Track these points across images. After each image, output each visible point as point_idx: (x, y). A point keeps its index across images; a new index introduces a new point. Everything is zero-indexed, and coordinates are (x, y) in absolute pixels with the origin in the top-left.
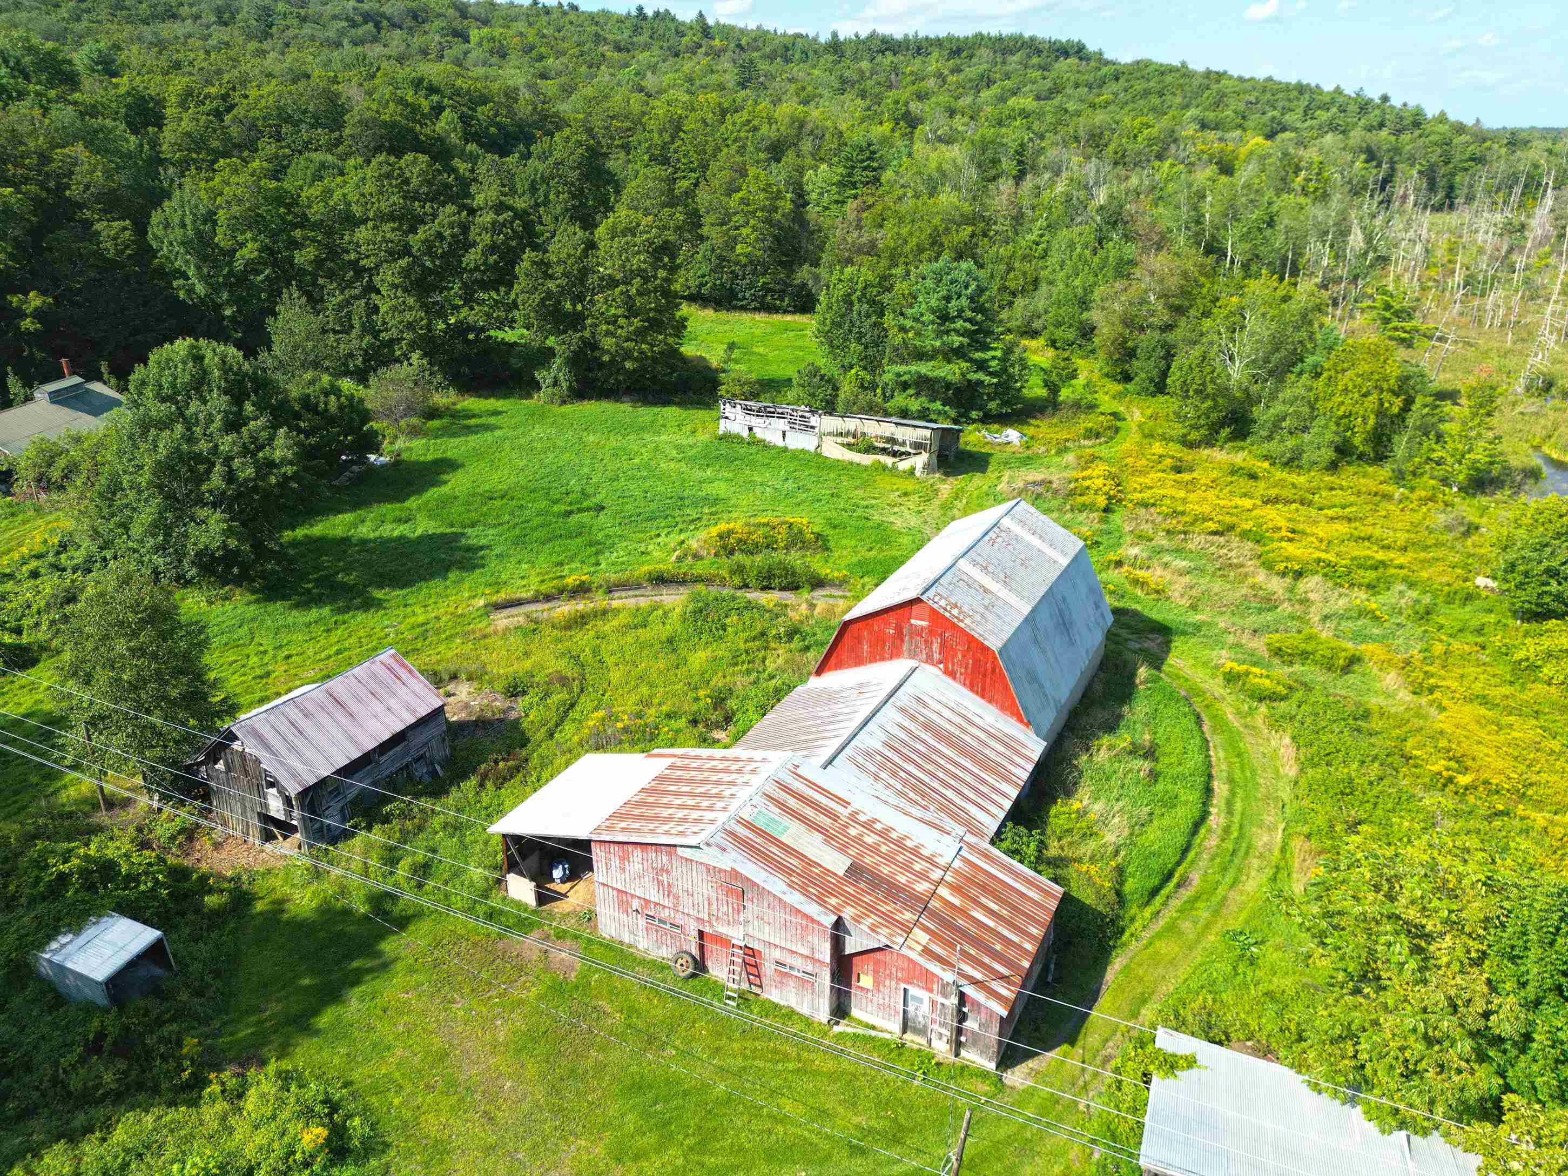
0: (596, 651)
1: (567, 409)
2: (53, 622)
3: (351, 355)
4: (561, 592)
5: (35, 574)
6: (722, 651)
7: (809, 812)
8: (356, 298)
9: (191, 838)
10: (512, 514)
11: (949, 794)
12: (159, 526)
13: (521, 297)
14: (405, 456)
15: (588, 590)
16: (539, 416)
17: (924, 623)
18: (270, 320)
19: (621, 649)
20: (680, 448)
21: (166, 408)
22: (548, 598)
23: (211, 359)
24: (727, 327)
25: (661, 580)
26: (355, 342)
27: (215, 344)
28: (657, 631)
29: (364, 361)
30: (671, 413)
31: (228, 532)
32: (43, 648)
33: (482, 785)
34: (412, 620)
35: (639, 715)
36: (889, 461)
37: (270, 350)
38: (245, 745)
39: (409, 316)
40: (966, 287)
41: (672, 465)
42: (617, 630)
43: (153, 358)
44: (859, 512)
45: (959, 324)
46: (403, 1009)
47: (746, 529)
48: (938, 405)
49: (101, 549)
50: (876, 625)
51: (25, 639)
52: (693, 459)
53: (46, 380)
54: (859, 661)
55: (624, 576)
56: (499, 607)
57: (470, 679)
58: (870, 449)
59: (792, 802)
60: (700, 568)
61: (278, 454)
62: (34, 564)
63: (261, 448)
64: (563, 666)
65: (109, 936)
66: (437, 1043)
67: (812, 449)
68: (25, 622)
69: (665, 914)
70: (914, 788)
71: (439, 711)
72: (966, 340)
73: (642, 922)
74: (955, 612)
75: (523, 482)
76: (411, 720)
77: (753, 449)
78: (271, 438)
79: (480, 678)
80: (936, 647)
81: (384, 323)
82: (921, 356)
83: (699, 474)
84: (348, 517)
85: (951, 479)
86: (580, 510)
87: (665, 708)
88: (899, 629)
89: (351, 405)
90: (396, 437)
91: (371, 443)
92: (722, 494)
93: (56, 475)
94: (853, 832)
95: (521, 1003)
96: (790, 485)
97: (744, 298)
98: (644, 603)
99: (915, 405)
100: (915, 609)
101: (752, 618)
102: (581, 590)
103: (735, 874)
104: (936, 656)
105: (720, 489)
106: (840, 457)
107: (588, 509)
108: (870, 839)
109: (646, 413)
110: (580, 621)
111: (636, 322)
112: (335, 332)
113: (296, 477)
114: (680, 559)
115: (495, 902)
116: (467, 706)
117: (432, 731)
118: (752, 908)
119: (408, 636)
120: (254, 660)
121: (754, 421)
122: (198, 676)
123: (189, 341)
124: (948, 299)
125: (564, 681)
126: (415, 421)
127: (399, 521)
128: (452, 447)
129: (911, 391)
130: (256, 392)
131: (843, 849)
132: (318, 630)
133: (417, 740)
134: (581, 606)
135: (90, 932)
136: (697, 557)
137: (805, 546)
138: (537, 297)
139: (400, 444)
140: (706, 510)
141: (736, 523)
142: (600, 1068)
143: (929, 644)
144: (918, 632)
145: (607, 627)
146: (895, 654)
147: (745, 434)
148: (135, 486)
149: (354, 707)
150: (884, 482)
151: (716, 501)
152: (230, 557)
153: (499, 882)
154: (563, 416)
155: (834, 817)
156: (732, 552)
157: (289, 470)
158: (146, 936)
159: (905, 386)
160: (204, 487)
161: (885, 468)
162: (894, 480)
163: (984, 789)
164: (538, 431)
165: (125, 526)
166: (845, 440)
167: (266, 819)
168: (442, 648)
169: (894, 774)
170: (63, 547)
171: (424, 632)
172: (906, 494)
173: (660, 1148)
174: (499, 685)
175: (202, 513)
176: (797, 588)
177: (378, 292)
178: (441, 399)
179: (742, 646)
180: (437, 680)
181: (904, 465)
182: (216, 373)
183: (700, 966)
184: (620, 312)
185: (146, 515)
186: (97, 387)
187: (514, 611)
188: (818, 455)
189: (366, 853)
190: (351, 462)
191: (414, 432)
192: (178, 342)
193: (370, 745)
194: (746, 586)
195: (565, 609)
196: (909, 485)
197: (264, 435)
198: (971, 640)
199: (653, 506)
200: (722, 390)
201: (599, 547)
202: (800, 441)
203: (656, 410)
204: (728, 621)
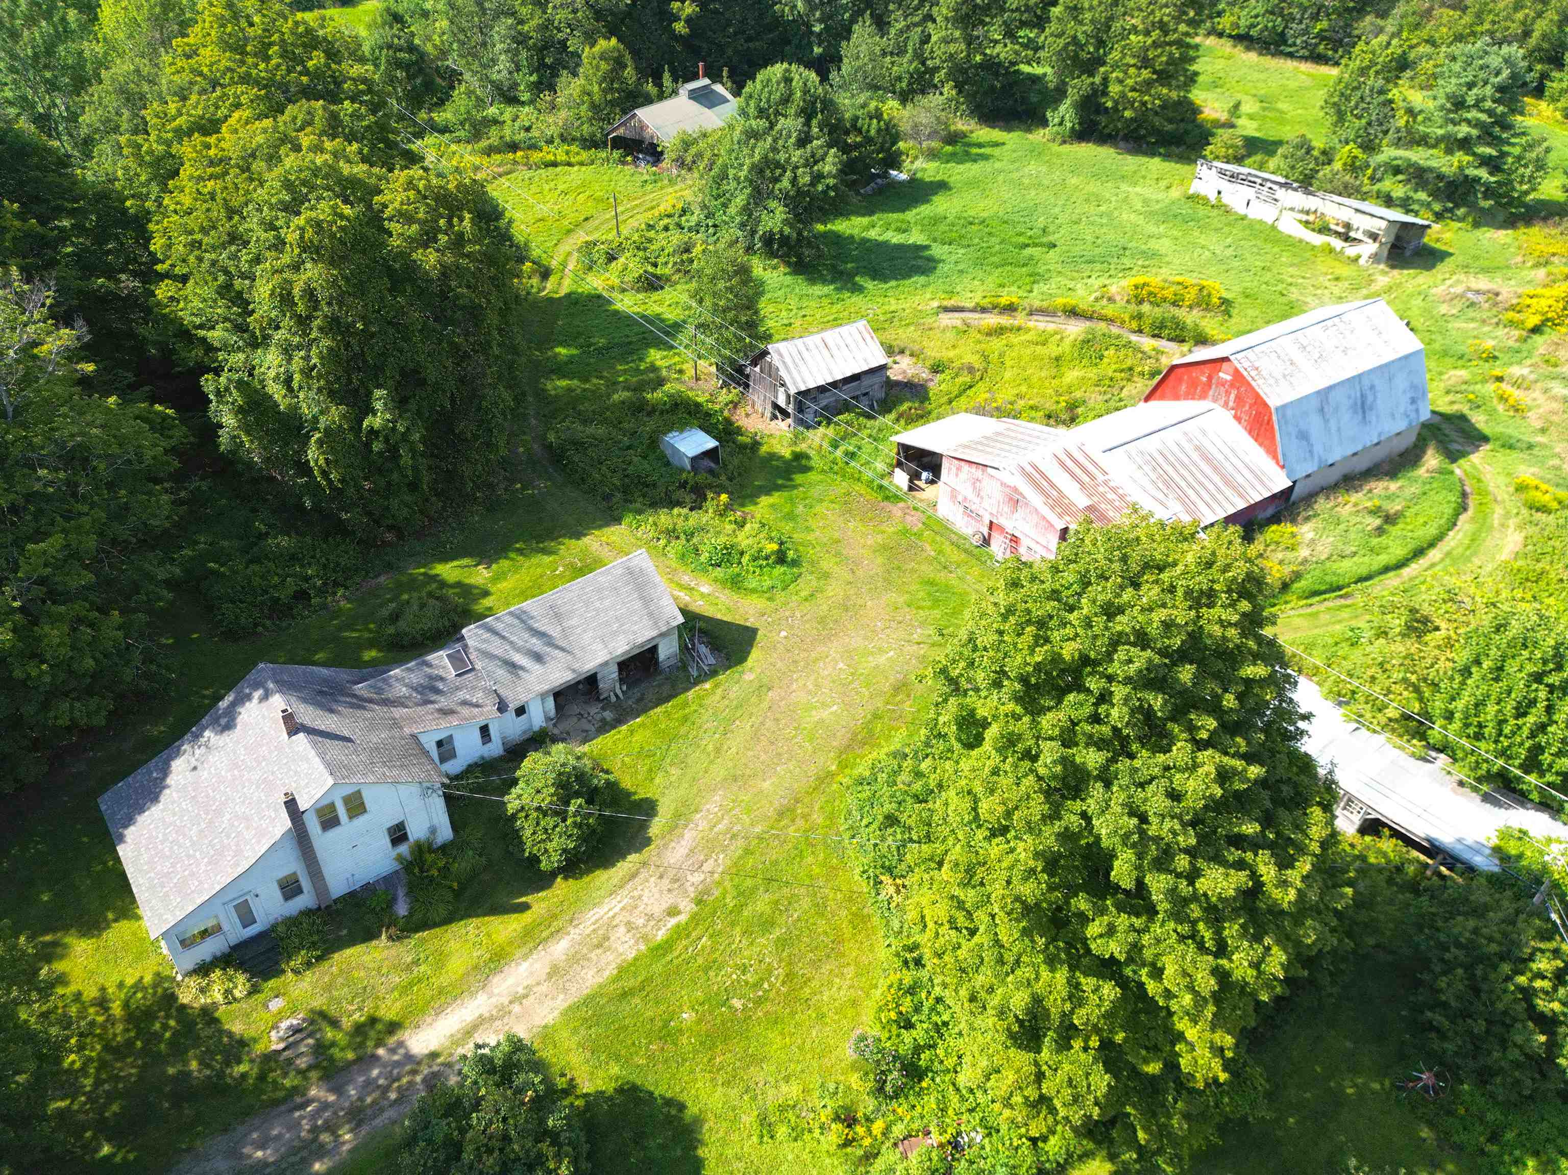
0: (1001, 355)
1: (1066, 148)
2: (675, 263)
3: (899, 79)
4: (995, 307)
5: (666, 229)
6: (1092, 374)
7: (1078, 472)
8: (915, 25)
9: (735, 407)
10: (981, 239)
11: (1190, 492)
12: (746, 210)
13: (1050, 39)
14: (919, 175)
15: (1015, 310)
16: (1036, 152)
17: (1229, 378)
18: (844, 44)
19: (1020, 358)
20: (1146, 202)
21: (763, 123)
22: (984, 310)
23: (797, 83)
24: (1262, 76)
25: (1073, 313)
26: (905, 65)
27: (802, 69)
28: (1053, 350)
29: (910, 84)
30: (1155, 164)
31: (786, 222)
32: (668, 280)
33: (898, 420)
34: (886, 307)
35: (1011, 403)
36: (1337, 244)
37: (839, 69)
38: (774, 358)
39: (952, 48)
40: (1498, 74)
41: (1132, 216)
42: (1022, 343)
43: (759, 77)
44: (1280, 287)
45: (1473, 114)
46: (824, 518)
47: (1161, 284)
48: (1422, 196)
49: (707, 217)
50: (1195, 371)
51: (659, 271)
52: (1152, 213)
53: (687, 80)
54: (1177, 397)
55: (1045, 304)
56: (947, 310)
57: (912, 355)
58: (1324, 230)
59: (1069, 463)
60: (1110, 311)
61: (827, 168)
62: (666, 221)
63: (816, 163)
64: (975, 360)
65: (694, 438)
66: (836, 535)
67: (1270, 222)
68: (661, 260)
69: (973, 507)
70: (1165, 482)
71: (883, 368)
72: (1475, 132)
73: (962, 509)
74: (1253, 373)
75: (1001, 214)
76: (866, 368)
77: (1215, 212)
78: (826, 154)
79: (917, 356)
80: (1232, 397)
81: (932, 52)
82: (1423, 141)
83: (1152, 229)
84: (865, 220)
85: (1396, 272)
86: (1036, 245)
87: (1031, 403)
88: (1210, 378)
89: (887, 129)
90: (916, 158)
91: (894, 161)
92: (1163, 251)
93: (689, 159)
94: (1101, 489)
95: (883, 532)
96: (1229, 252)
97: (1294, 44)
98: (1051, 327)
99: (1399, 192)
100: (1225, 365)
101: (1126, 356)
102: (1010, 309)
103: (1015, 490)
104: (1231, 404)
105: (1164, 245)
106: (1293, 234)
107: (1042, 245)
108: (1111, 496)
109: (1132, 162)
110: (1000, 331)
111: (1146, 74)
112: (892, 54)
113: (835, 188)
114: (1097, 300)
115: (885, 483)
116: (904, 372)
117: (877, 379)
118: (1021, 513)
119: (882, 318)
120: (784, 313)
121: (1224, 185)
122: (756, 312)
123: (785, 65)
124: (1470, 86)
125: (971, 370)
126: (935, 144)
127: (899, 230)
128: (957, 173)
129: (1400, 177)
130: (822, 112)
131: (1090, 496)
132: (825, 301)
133: (866, 382)
134: (1005, 320)
135: (685, 434)
136: (1111, 300)
137: (1208, 308)
138: (1061, 42)
139: (918, 164)
140: (1140, 263)
141: (1154, 279)
142: (913, 571)
143: (1228, 393)
144: (1222, 383)
145: (1014, 339)
146: (1203, 396)
147: (1213, 197)
148: (737, 179)
149: (835, 351)
150: (1324, 265)
151: (1155, 255)
152: (784, 240)
153: (891, 474)
154: (1059, 155)
155: (1092, 477)
156: (1141, 302)
157: (831, 181)
158: (710, 443)
159: (1397, 171)
160: (777, 186)
161: (1331, 251)
162: (1337, 263)
163: (1220, 497)
164: (1033, 167)
165: (725, 206)
166: (1304, 217)
167: (776, 406)
168: (900, 331)
169: (1154, 469)
170: (684, 212)
171: (892, 317)
172: (1337, 279)
173: (931, 608)
174: (928, 363)
175: (773, 204)
176: (1183, 341)
177: (934, 21)
178: (961, 125)
179: (1110, 374)
180: (890, 351)
181: (1351, 251)
182: (799, 94)
183: (986, 542)
184: (1132, 61)
185: (740, 200)
186: (718, 88)
187: (956, 315)
188: (1273, 227)
189: (823, 439)
190: (878, 175)
191: (932, 155)
192: (778, 65)
193: (839, 377)
194: (1140, 331)
195: (992, 320)
196: (1345, 271)
197: (821, 152)
198: (1257, 396)
199: (1097, 251)
200: (1207, 152)
201: (1036, 278)
202: (1262, 212)
203: (1144, 159)
204: (1106, 353)
